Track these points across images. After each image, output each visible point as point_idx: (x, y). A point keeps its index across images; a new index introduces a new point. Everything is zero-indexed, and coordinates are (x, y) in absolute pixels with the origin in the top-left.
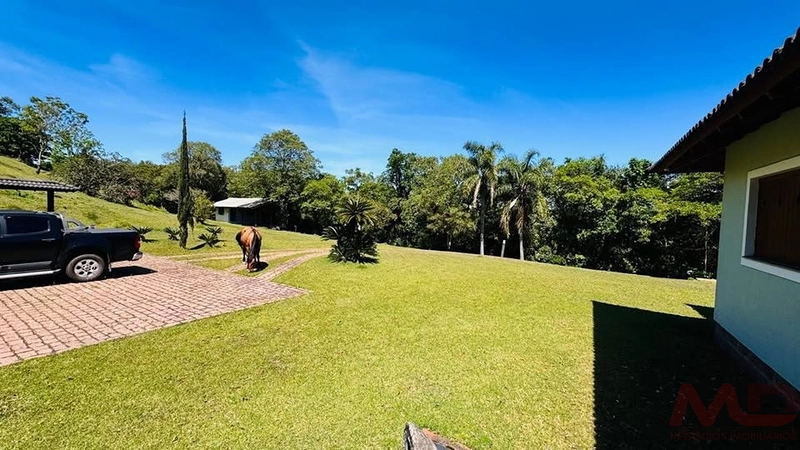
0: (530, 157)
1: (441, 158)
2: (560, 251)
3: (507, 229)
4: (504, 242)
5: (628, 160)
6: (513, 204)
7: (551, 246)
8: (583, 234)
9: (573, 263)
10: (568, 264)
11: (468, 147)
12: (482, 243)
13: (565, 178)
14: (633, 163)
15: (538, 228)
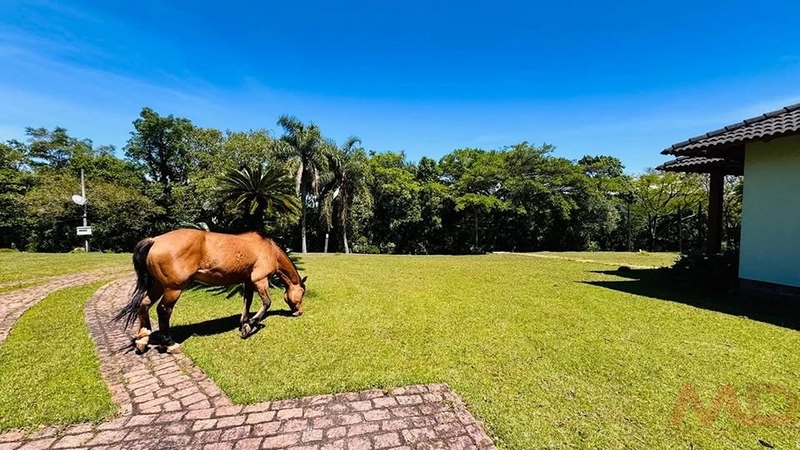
0: (351, 144)
1: (229, 133)
2: (376, 242)
3: (329, 221)
4: (327, 236)
5: (420, 159)
6: (336, 193)
7: (368, 237)
8: (394, 224)
9: (385, 252)
10: (381, 253)
11: (284, 122)
12: (304, 239)
13: (380, 170)
14: (424, 162)
15: (357, 218)
